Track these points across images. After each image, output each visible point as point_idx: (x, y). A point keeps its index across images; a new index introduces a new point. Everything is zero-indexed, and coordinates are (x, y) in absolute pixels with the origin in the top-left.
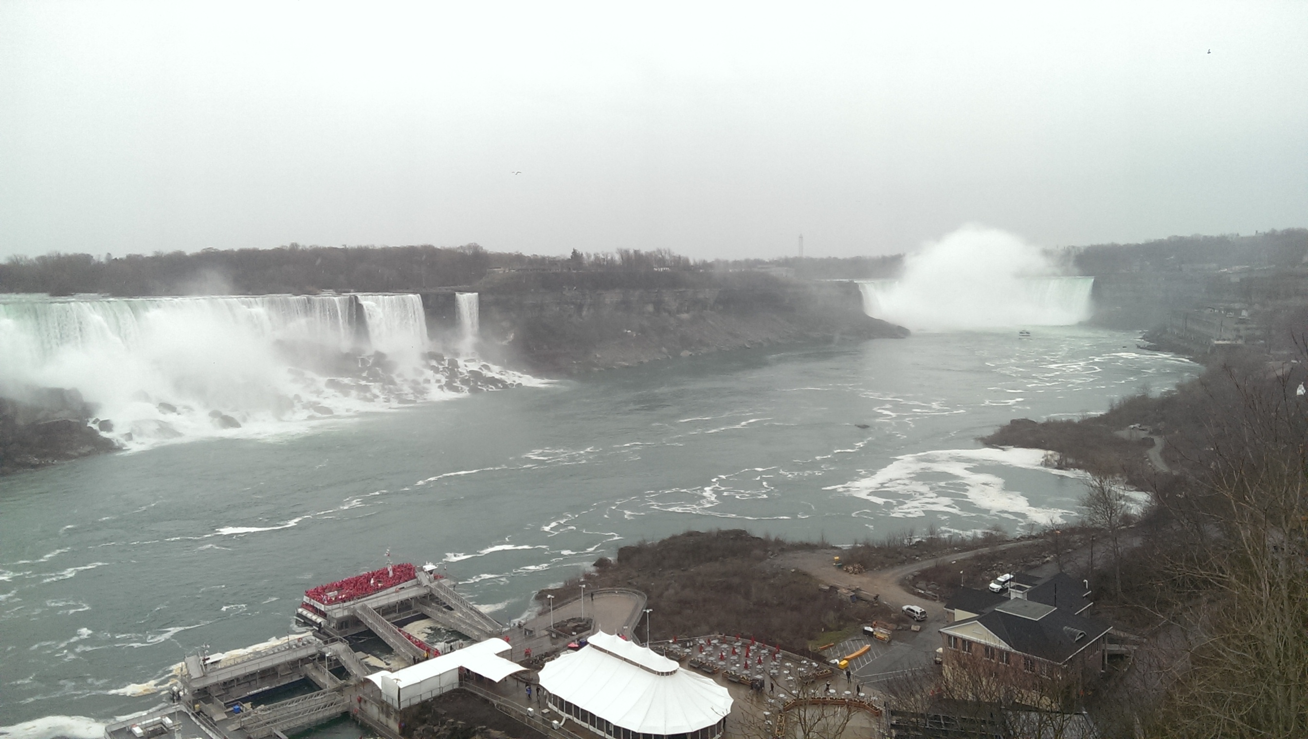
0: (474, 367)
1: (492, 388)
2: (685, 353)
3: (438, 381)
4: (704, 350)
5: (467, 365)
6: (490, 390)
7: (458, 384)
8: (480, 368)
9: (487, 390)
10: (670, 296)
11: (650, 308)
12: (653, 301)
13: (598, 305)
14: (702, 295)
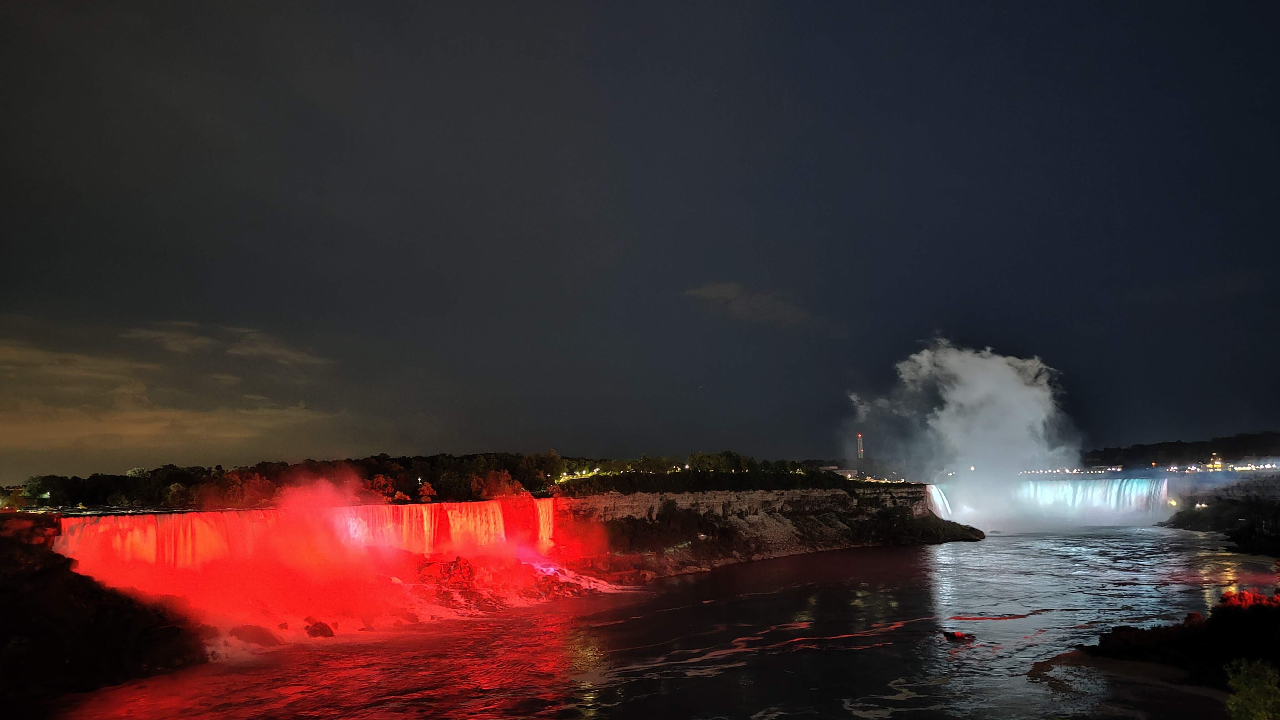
2: (756, 557)
3: (515, 587)
6: (566, 595)
7: (535, 590)
8: (556, 573)
9: (564, 596)
10: (738, 498)
11: (719, 511)
12: (722, 504)
13: (669, 507)
14: (770, 497)
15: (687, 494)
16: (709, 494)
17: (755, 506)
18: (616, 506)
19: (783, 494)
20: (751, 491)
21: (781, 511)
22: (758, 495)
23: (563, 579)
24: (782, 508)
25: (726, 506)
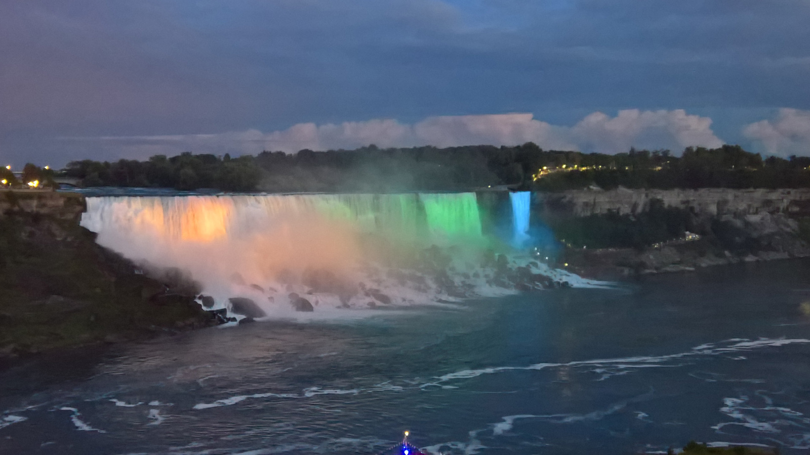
0: (523, 264)
1: (537, 285)
2: (750, 258)
3: (486, 276)
4: (772, 256)
5: (516, 262)
6: (536, 287)
7: (506, 280)
8: (528, 266)
9: (534, 287)
10: (736, 196)
11: (713, 209)
12: (716, 201)
13: (655, 204)
14: (774, 196)
15: (676, 191)
16: (703, 191)
17: (756, 205)
18: (596, 201)
19: (789, 193)
20: (752, 189)
21: (786, 211)
22: (759, 194)
23: (534, 271)
24: (787, 208)
25: (721, 204)
